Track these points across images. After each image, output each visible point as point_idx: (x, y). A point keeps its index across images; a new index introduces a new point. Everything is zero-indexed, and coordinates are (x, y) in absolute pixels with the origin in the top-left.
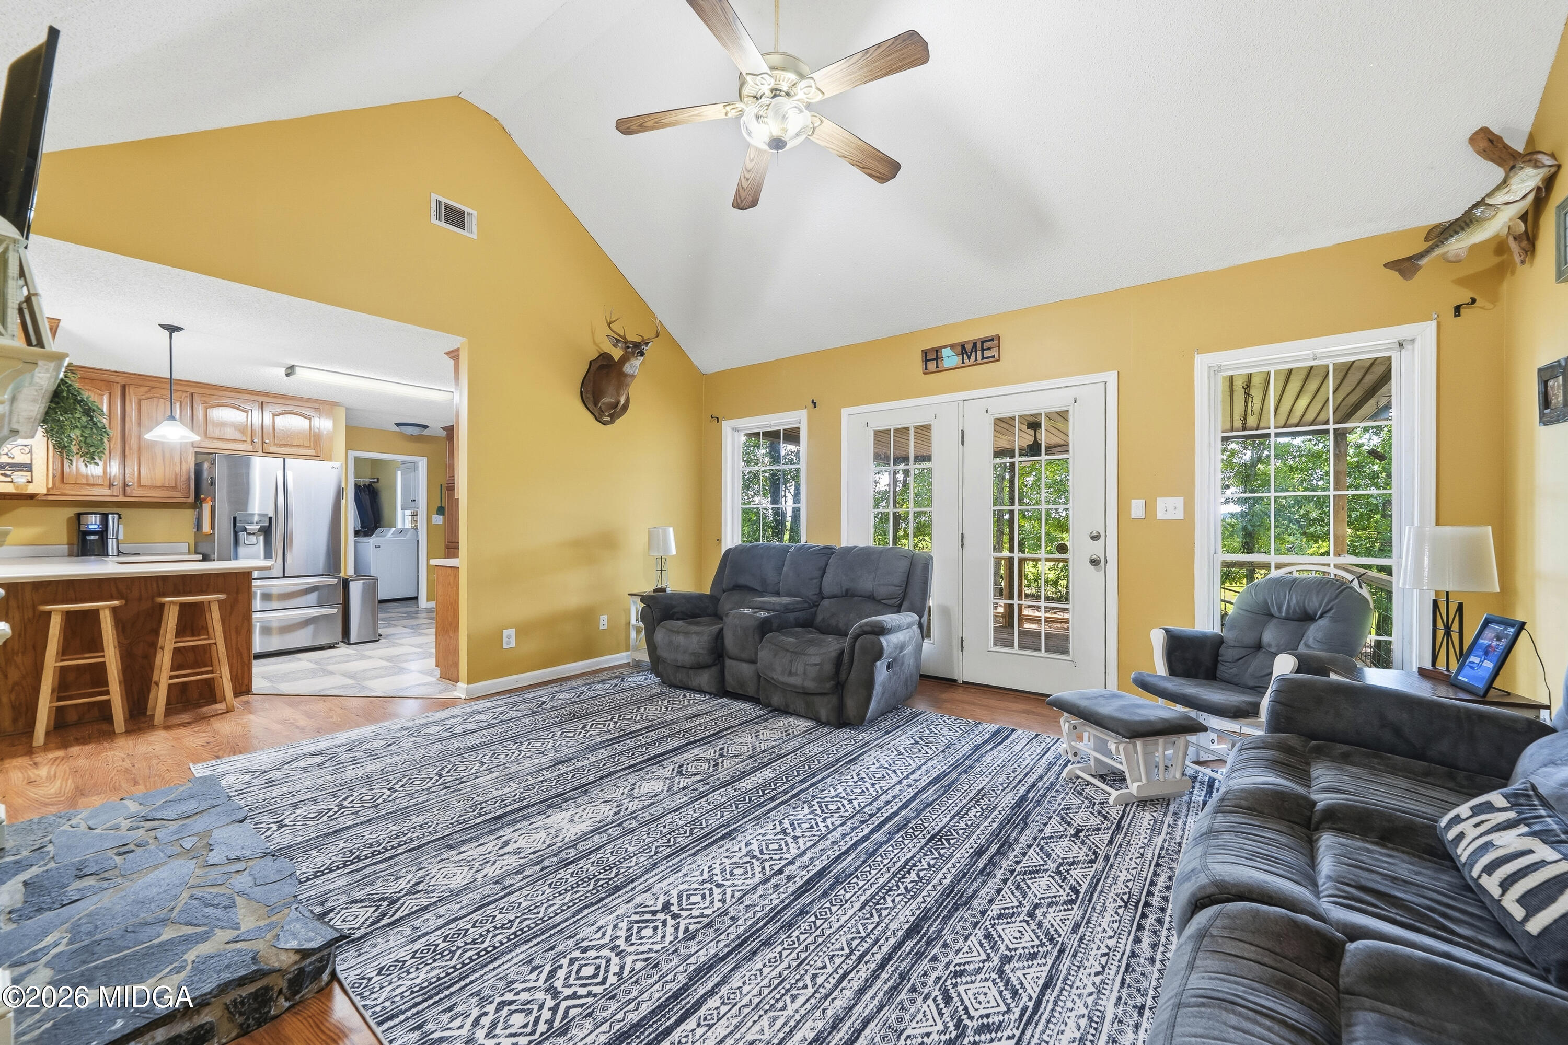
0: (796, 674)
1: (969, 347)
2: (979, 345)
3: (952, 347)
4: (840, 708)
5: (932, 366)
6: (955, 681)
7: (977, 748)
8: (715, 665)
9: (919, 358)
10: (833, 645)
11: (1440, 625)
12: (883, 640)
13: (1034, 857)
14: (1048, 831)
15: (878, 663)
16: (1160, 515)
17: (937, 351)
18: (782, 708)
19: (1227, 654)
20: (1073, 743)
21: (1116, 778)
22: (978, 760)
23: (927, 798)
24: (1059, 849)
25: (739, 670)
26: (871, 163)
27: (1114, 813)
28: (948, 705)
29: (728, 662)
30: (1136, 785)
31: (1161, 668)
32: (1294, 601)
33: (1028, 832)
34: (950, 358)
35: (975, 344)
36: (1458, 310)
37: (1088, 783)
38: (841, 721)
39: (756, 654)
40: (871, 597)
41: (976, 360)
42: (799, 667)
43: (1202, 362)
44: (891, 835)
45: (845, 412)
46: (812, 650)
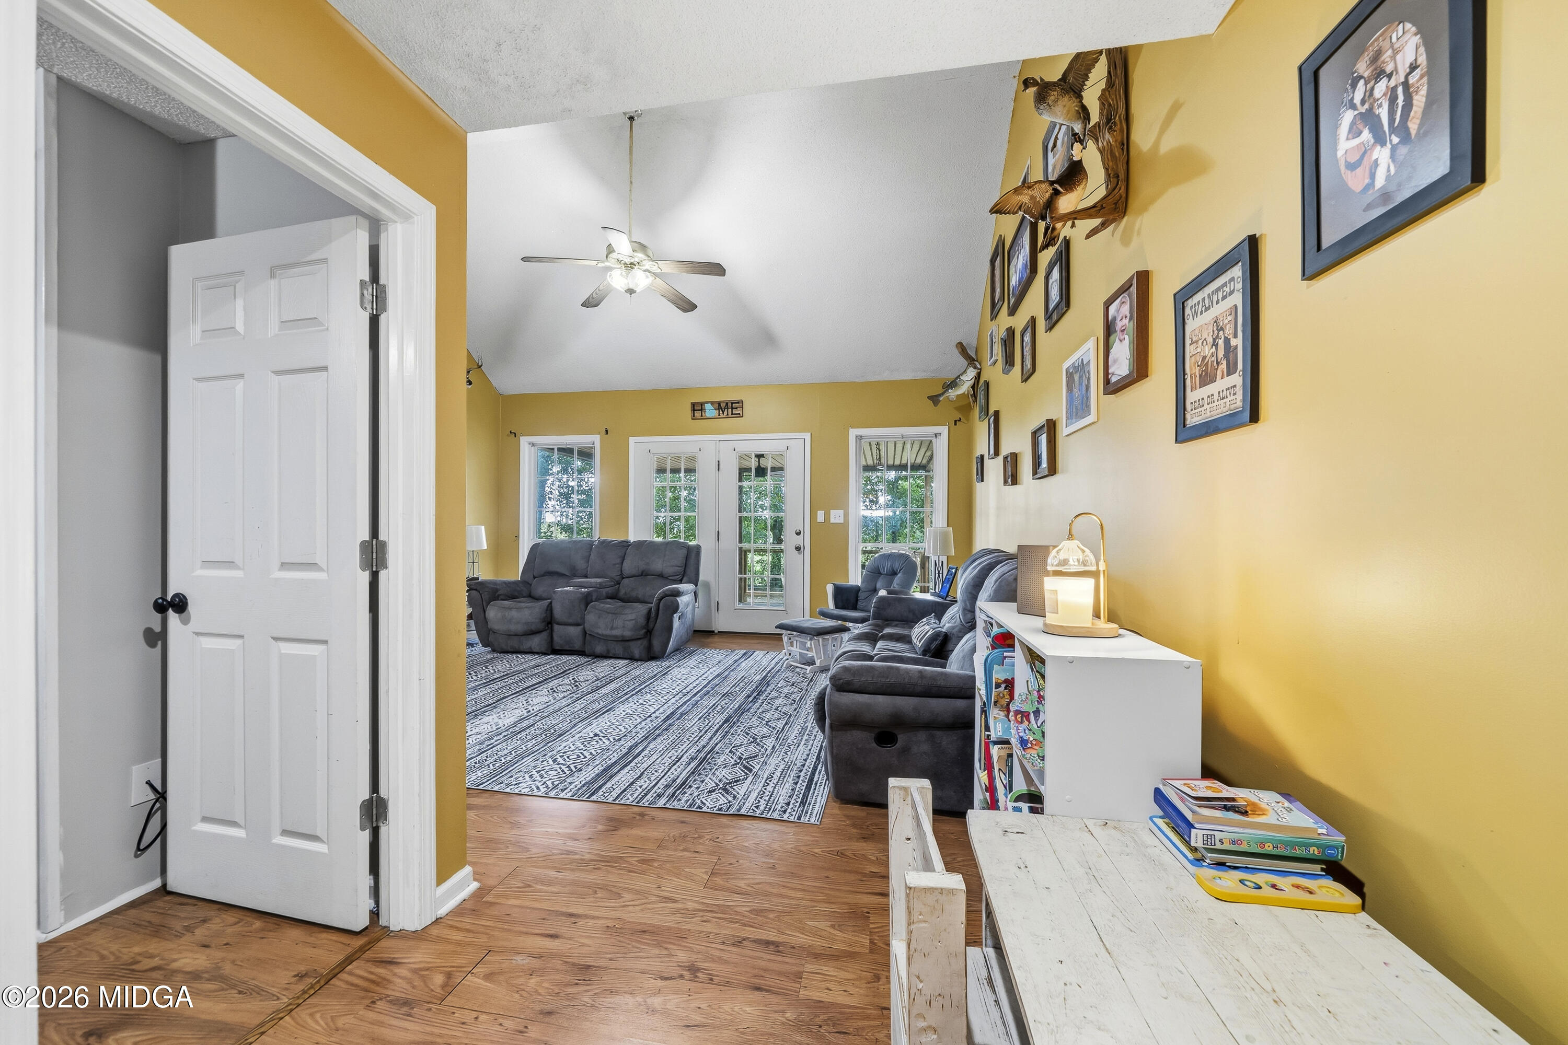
0: (617, 628)
1: (723, 405)
2: (730, 405)
3: (712, 403)
4: (649, 647)
5: (698, 414)
6: (713, 632)
7: (736, 661)
8: (546, 630)
9: (689, 407)
10: (642, 609)
11: (937, 572)
12: (678, 599)
13: (774, 694)
14: (779, 685)
15: (675, 615)
16: (832, 521)
17: (702, 404)
18: (604, 654)
19: (862, 595)
20: (789, 648)
21: (811, 662)
22: (738, 665)
23: (715, 683)
24: (786, 690)
25: (567, 633)
26: (680, 302)
27: (810, 676)
28: (713, 645)
29: (556, 627)
30: (819, 661)
31: (831, 605)
32: (889, 565)
33: (769, 687)
34: (710, 411)
35: (727, 404)
36: (955, 422)
37: (797, 667)
38: (651, 656)
39: (583, 618)
40: (661, 576)
41: (728, 415)
42: (619, 622)
43: (853, 433)
44: (702, 698)
45: (632, 440)
46: (627, 611)
